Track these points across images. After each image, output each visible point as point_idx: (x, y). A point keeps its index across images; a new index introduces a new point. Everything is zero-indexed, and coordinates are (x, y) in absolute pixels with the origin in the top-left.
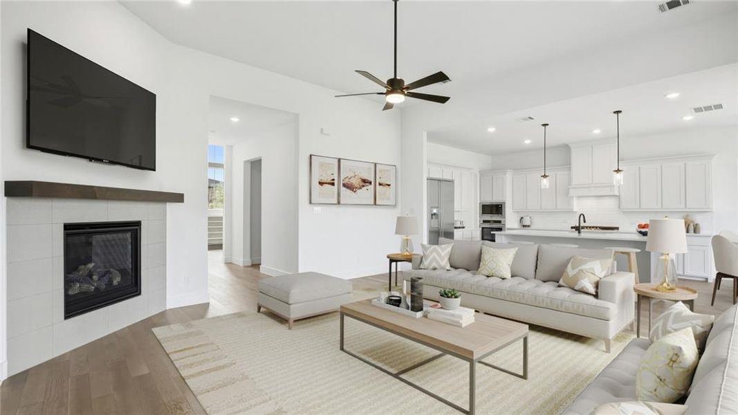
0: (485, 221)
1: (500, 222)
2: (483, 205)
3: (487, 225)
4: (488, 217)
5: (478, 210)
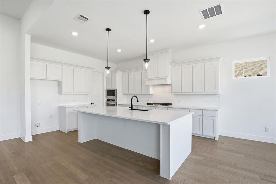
1: (114, 100)
2: (107, 91)
3: (109, 102)
4: (109, 98)
5: (105, 93)
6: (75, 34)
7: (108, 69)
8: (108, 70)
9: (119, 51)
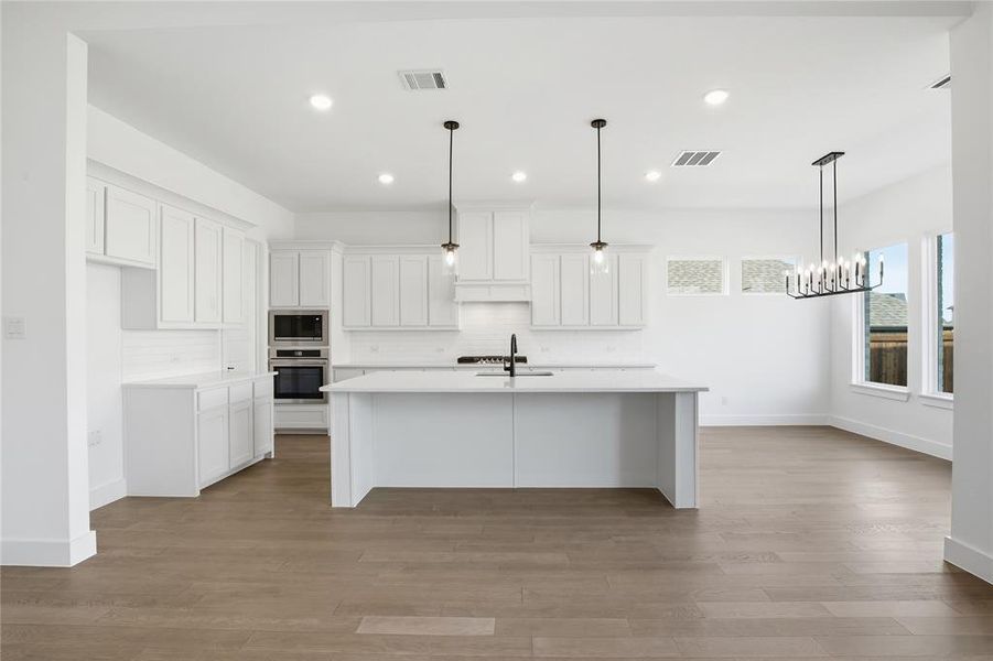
0: (281, 353)
1: (316, 354)
2: (278, 318)
3: (287, 362)
4: (287, 344)
5: (264, 327)
6: (321, 102)
7: (452, 250)
8: (450, 253)
9: (386, 179)
